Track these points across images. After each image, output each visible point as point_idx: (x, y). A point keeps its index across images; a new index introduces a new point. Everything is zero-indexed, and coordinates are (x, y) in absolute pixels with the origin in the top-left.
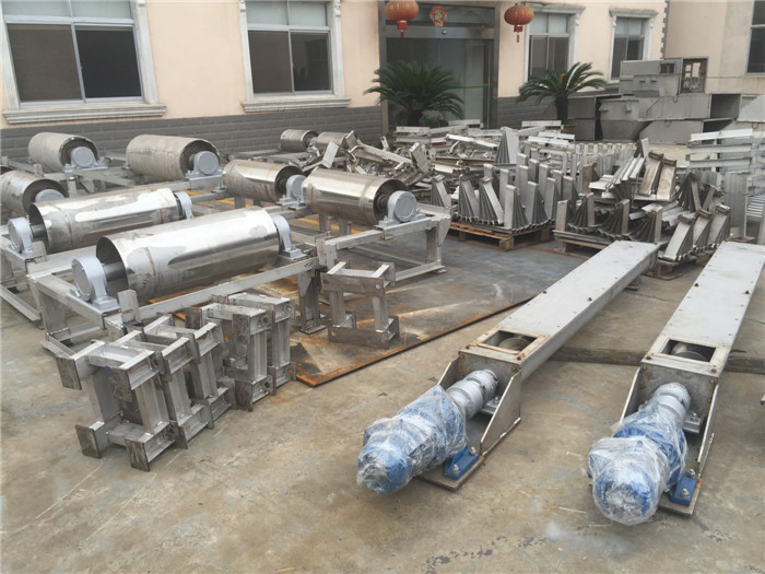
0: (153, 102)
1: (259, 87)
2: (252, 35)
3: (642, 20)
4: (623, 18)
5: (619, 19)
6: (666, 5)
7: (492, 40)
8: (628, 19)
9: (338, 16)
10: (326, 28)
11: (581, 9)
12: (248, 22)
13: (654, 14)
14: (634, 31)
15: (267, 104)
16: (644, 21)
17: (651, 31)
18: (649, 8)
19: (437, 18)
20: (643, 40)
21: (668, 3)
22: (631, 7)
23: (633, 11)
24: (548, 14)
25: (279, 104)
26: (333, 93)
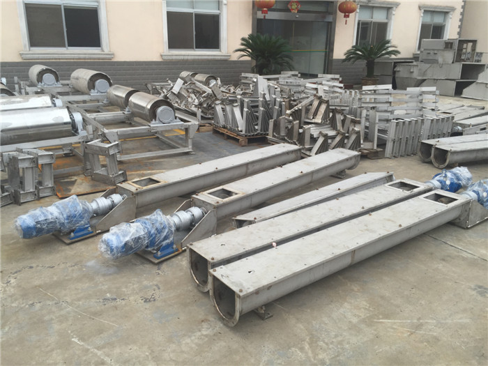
0: (106, 51)
1: (172, 44)
2: (169, 14)
3: (445, 13)
4: (429, 11)
5: (426, 12)
6: (463, 4)
7: (331, 22)
8: (434, 11)
9: (225, 4)
10: (218, 12)
11: (397, 5)
12: (167, 6)
13: (453, 9)
14: (438, 20)
15: (176, 55)
16: (446, 13)
17: (450, 20)
18: (449, 5)
19: (293, 7)
20: (444, 26)
21: (465, 2)
22: (436, 4)
23: (436, 7)
24: (373, 7)
25: (184, 56)
26: (220, 51)
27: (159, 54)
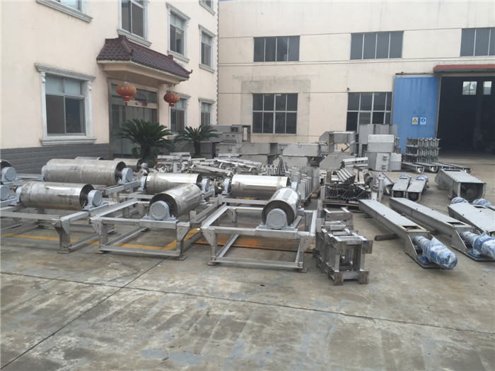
1: (50, 130)
3: (210, 104)
4: (204, 103)
6: (217, 98)
7: (156, 109)
9: (91, 90)
11: (189, 97)
12: (46, 89)
13: (214, 102)
14: (207, 110)
15: (55, 140)
17: (213, 110)
18: (212, 99)
20: (209, 114)
23: (207, 100)
26: (85, 135)
27: (38, 140)
